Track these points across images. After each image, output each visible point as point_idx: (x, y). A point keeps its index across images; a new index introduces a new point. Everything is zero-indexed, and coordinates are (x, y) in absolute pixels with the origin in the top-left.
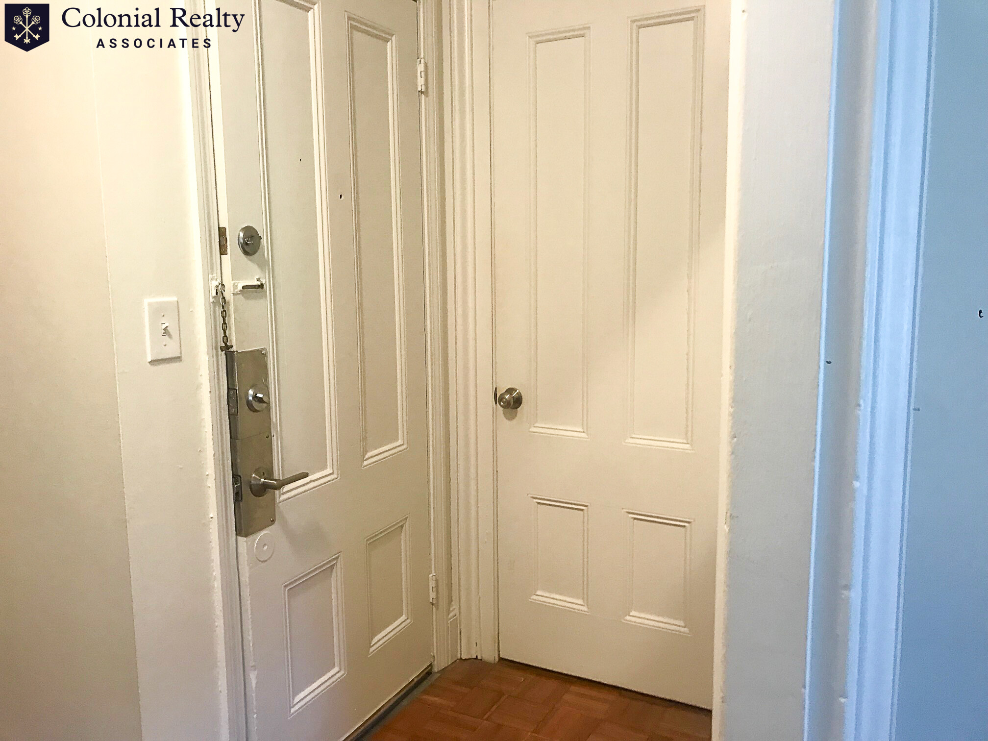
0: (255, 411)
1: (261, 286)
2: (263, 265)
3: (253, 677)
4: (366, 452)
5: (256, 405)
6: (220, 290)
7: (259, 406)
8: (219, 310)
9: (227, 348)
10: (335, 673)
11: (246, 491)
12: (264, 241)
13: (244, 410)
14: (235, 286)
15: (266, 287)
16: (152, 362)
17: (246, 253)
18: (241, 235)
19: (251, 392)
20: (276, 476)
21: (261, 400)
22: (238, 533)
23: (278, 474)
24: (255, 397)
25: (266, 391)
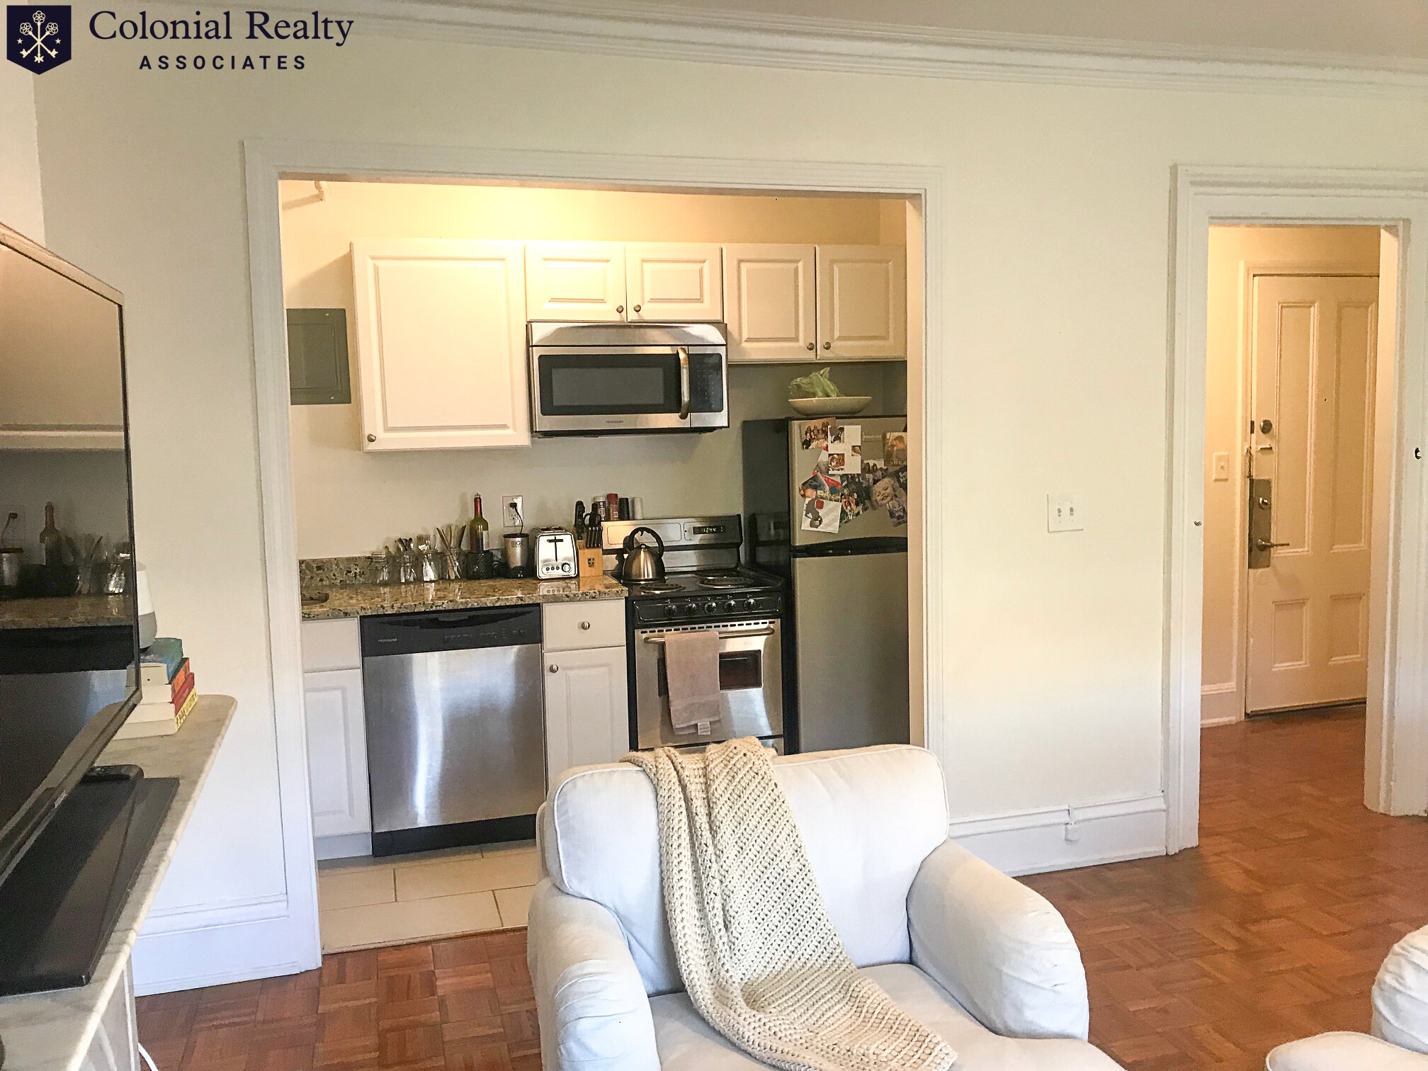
0: (1263, 509)
1: (1271, 448)
2: (1273, 437)
3: (1252, 640)
4: (1334, 545)
5: (1264, 506)
6: (1249, 451)
7: (1266, 506)
8: (1248, 459)
9: (1250, 476)
10: (1301, 664)
11: (1254, 548)
12: (1274, 426)
13: (1256, 509)
14: (1257, 448)
15: (1274, 449)
16: (1216, 480)
17: (1263, 432)
18: (1262, 424)
19: (1261, 499)
20: (1272, 541)
21: (1266, 504)
22: (1249, 567)
23: (1273, 541)
24: (1263, 501)
25: (1270, 499)
